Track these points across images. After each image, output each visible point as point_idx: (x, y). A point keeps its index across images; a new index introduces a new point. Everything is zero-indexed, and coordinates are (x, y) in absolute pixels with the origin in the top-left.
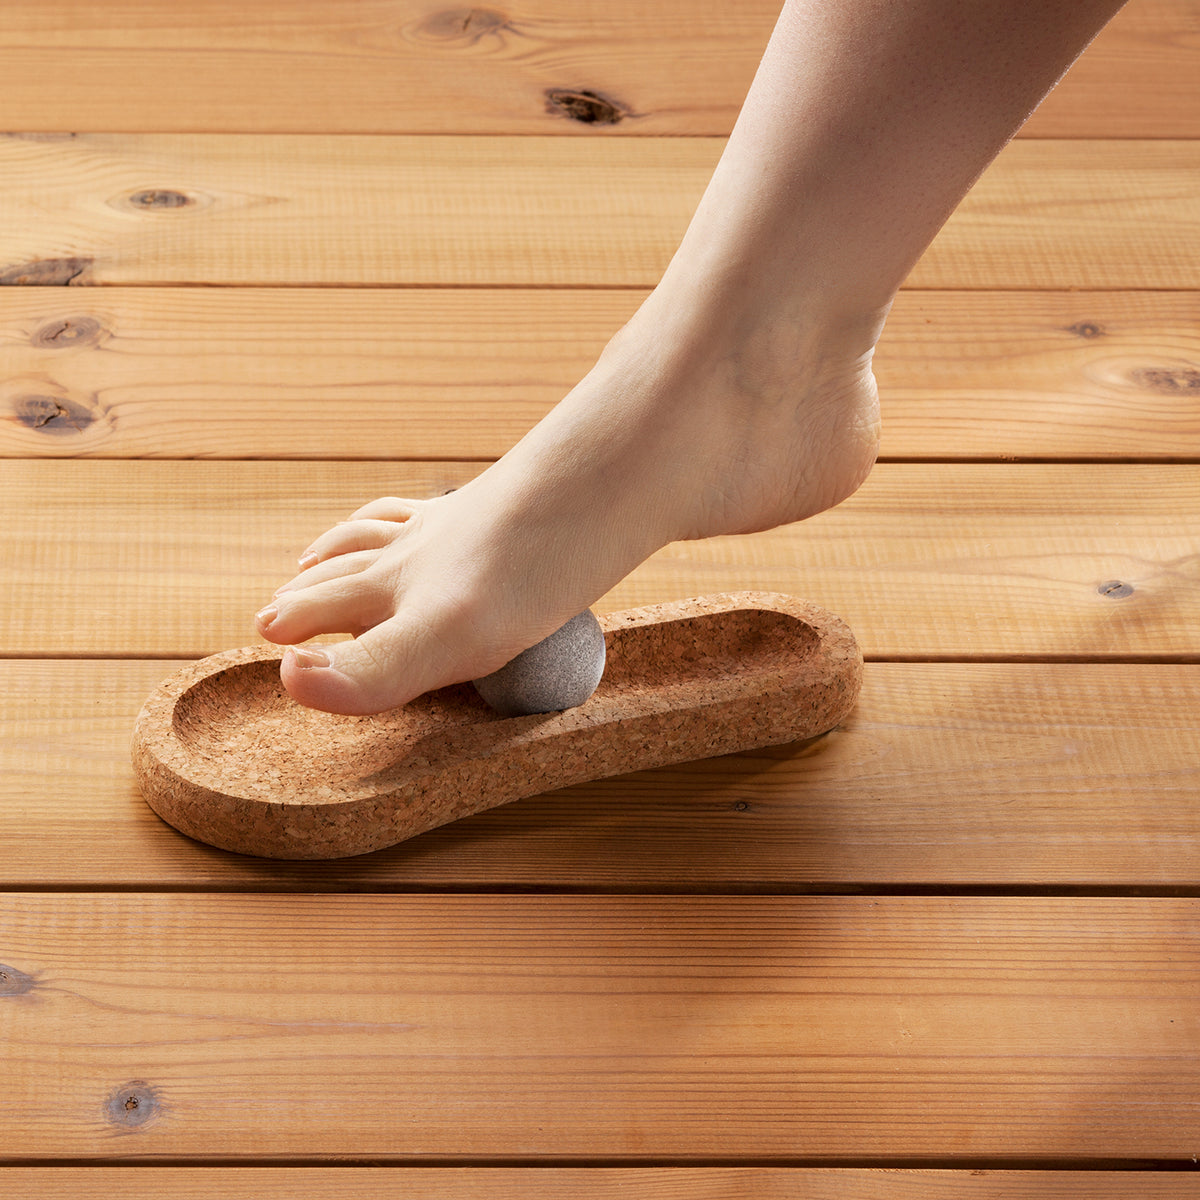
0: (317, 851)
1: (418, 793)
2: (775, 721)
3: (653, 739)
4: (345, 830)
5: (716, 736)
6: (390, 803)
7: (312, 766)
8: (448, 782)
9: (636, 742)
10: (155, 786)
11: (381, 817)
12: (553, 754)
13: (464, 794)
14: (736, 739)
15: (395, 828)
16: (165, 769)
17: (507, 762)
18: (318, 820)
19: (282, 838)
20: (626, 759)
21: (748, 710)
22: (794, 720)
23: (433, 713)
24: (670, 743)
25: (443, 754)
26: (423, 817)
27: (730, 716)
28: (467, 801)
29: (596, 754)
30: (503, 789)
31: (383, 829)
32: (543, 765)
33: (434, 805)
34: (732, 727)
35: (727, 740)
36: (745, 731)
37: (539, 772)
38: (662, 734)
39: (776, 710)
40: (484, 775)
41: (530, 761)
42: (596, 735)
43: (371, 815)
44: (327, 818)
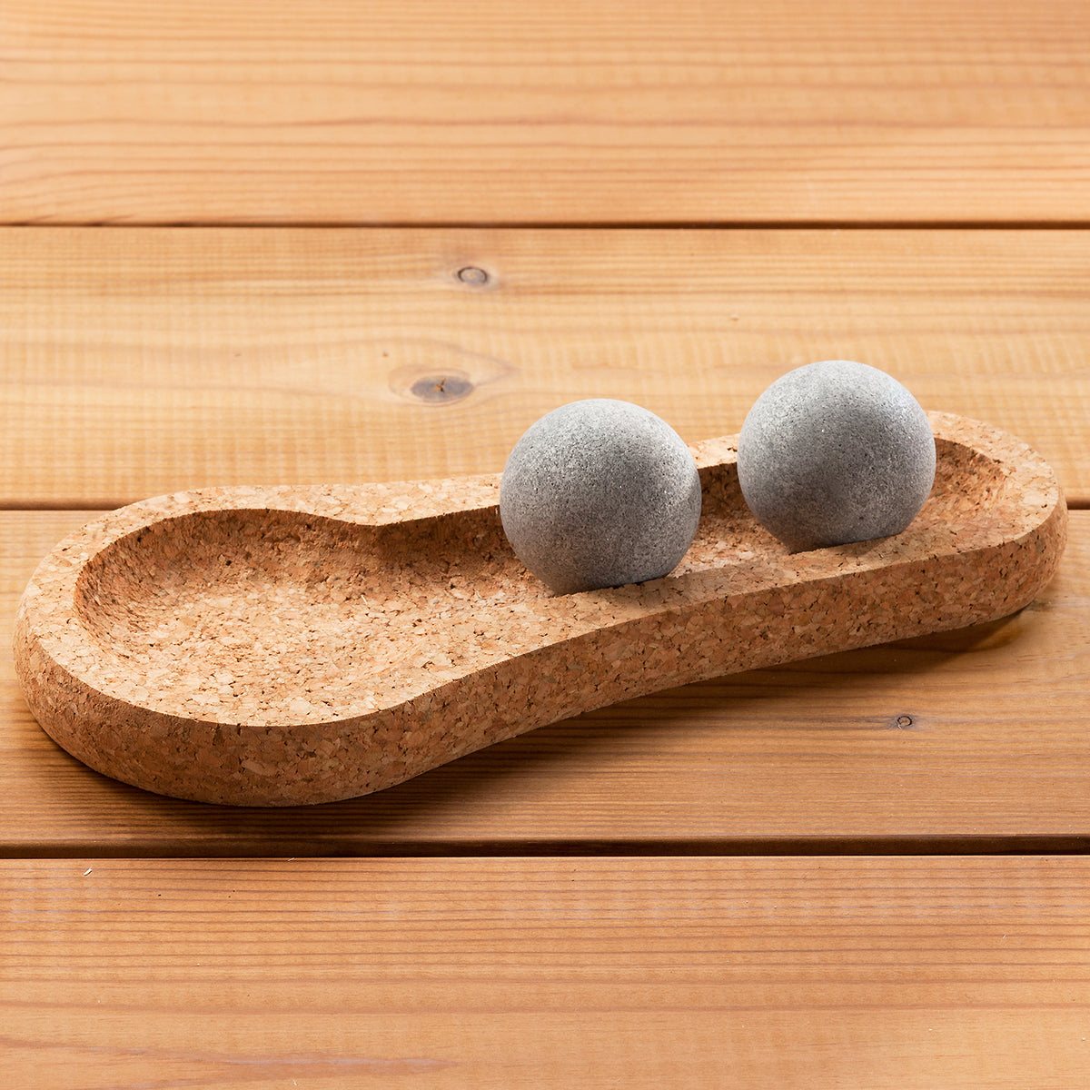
0: (290, 792)
1: (436, 707)
2: (947, 597)
3: (774, 624)
4: (330, 763)
5: (863, 619)
6: (396, 723)
7: (278, 666)
8: (480, 690)
9: (750, 628)
10: (49, 698)
11: (383, 743)
12: (632, 647)
13: (503, 707)
14: (892, 623)
15: (404, 759)
16: (64, 672)
17: (565, 659)
18: (291, 748)
19: (237, 776)
20: (736, 653)
21: (909, 581)
22: (973, 595)
23: (452, 587)
24: (798, 630)
25: (472, 648)
26: (445, 742)
27: (882, 590)
28: (507, 718)
29: (692, 646)
30: (560, 699)
31: (385, 761)
32: (617, 664)
33: (460, 724)
34: (886, 605)
35: (878, 625)
36: (904, 610)
37: (612, 675)
38: (787, 616)
39: (949, 580)
40: (531, 680)
41: (598, 657)
42: (692, 620)
43: (368, 740)
44: (305, 746)
